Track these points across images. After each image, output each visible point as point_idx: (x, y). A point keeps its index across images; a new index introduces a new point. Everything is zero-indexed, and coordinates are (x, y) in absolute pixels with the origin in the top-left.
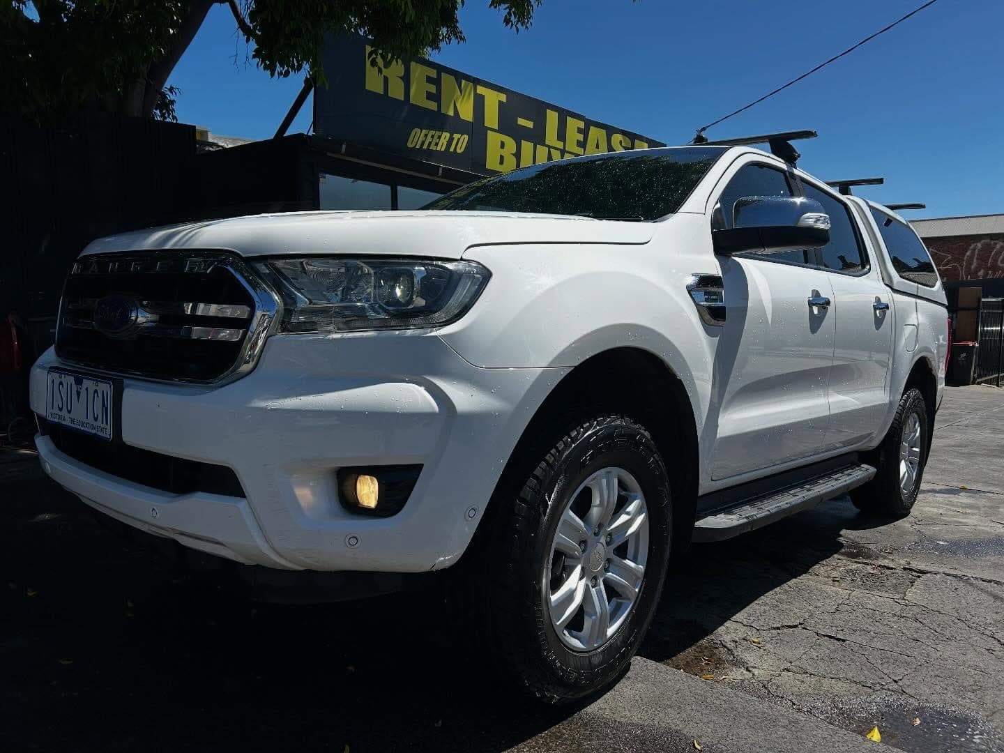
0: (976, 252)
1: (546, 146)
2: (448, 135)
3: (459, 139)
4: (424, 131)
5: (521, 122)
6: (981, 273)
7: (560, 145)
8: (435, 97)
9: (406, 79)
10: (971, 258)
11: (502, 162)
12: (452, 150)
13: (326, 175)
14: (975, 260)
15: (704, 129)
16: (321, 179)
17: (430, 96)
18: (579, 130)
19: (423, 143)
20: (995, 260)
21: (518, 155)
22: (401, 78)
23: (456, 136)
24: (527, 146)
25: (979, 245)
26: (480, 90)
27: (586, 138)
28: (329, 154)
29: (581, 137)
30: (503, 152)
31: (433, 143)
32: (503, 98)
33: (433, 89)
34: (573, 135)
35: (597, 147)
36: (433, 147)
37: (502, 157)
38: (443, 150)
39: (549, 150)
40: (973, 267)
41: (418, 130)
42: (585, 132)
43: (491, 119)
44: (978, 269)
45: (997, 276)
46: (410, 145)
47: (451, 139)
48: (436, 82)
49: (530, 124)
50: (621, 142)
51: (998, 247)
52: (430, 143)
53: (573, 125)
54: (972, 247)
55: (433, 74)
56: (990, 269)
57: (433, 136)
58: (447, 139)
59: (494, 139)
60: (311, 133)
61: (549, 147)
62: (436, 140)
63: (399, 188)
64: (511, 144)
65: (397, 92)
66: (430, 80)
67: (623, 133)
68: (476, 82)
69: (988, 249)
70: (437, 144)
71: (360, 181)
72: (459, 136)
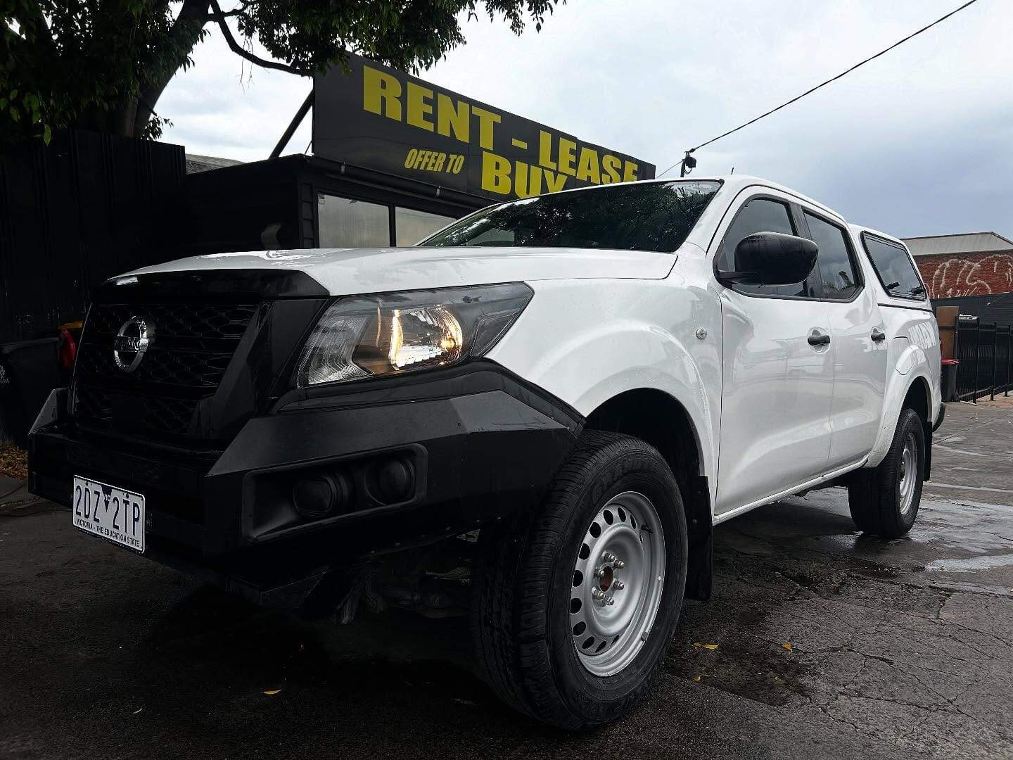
0: (945, 271)
1: (540, 167)
2: (444, 156)
3: (455, 160)
4: (422, 152)
5: (515, 142)
6: (950, 291)
7: (553, 166)
8: (432, 118)
9: (403, 99)
10: (940, 277)
11: (497, 184)
12: (448, 171)
13: (325, 196)
14: (943, 279)
15: (693, 150)
16: (320, 200)
17: (427, 117)
18: (572, 152)
19: (421, 163)
20: (963, 279)
21: (512, 176)
22: (398, 98)
23: (453, 157)
24: (521, 167)
25: (947, 264)
26: (476, 111)
27: (578, 159)
28: (328, 175)
29: (573, 159)
30: (498, 173)
31: (430, 164)
32: (498, 119)
33: (429, 110)
34: (565, 157)
35: (589, 168)
36: (430, 168)
37: (497, 178)
38: (440, 170)
39: (543, 171)
40: (941, 286)
41: (415, 151)
42: (576, 153)
43: (486, 140)
44: (946, 288)
45: (965, 294)
46: (408, 166)
47: (448, 160)
48: (433, 102)
49: (524, 145)
50: (612, 162)
51: (966, 266)
52: (427, 164)
53: (565, 146)
54: (941, 266)
55: (430, 94)
56: (958, 287)
57: (429, 157)
58: (444, 159)
59: (489, 160)
60: (310, 154)
61: (543, 168)
62: (433, 160)
63: (397, 209)
64: (505, 164)
65: (394, 112)
66: (426, 101)
67: (614, 154)
68: (472, 103)
69: (956, 268)
70: (433, 165)
71: (358, 202)
72: (455, 156)
